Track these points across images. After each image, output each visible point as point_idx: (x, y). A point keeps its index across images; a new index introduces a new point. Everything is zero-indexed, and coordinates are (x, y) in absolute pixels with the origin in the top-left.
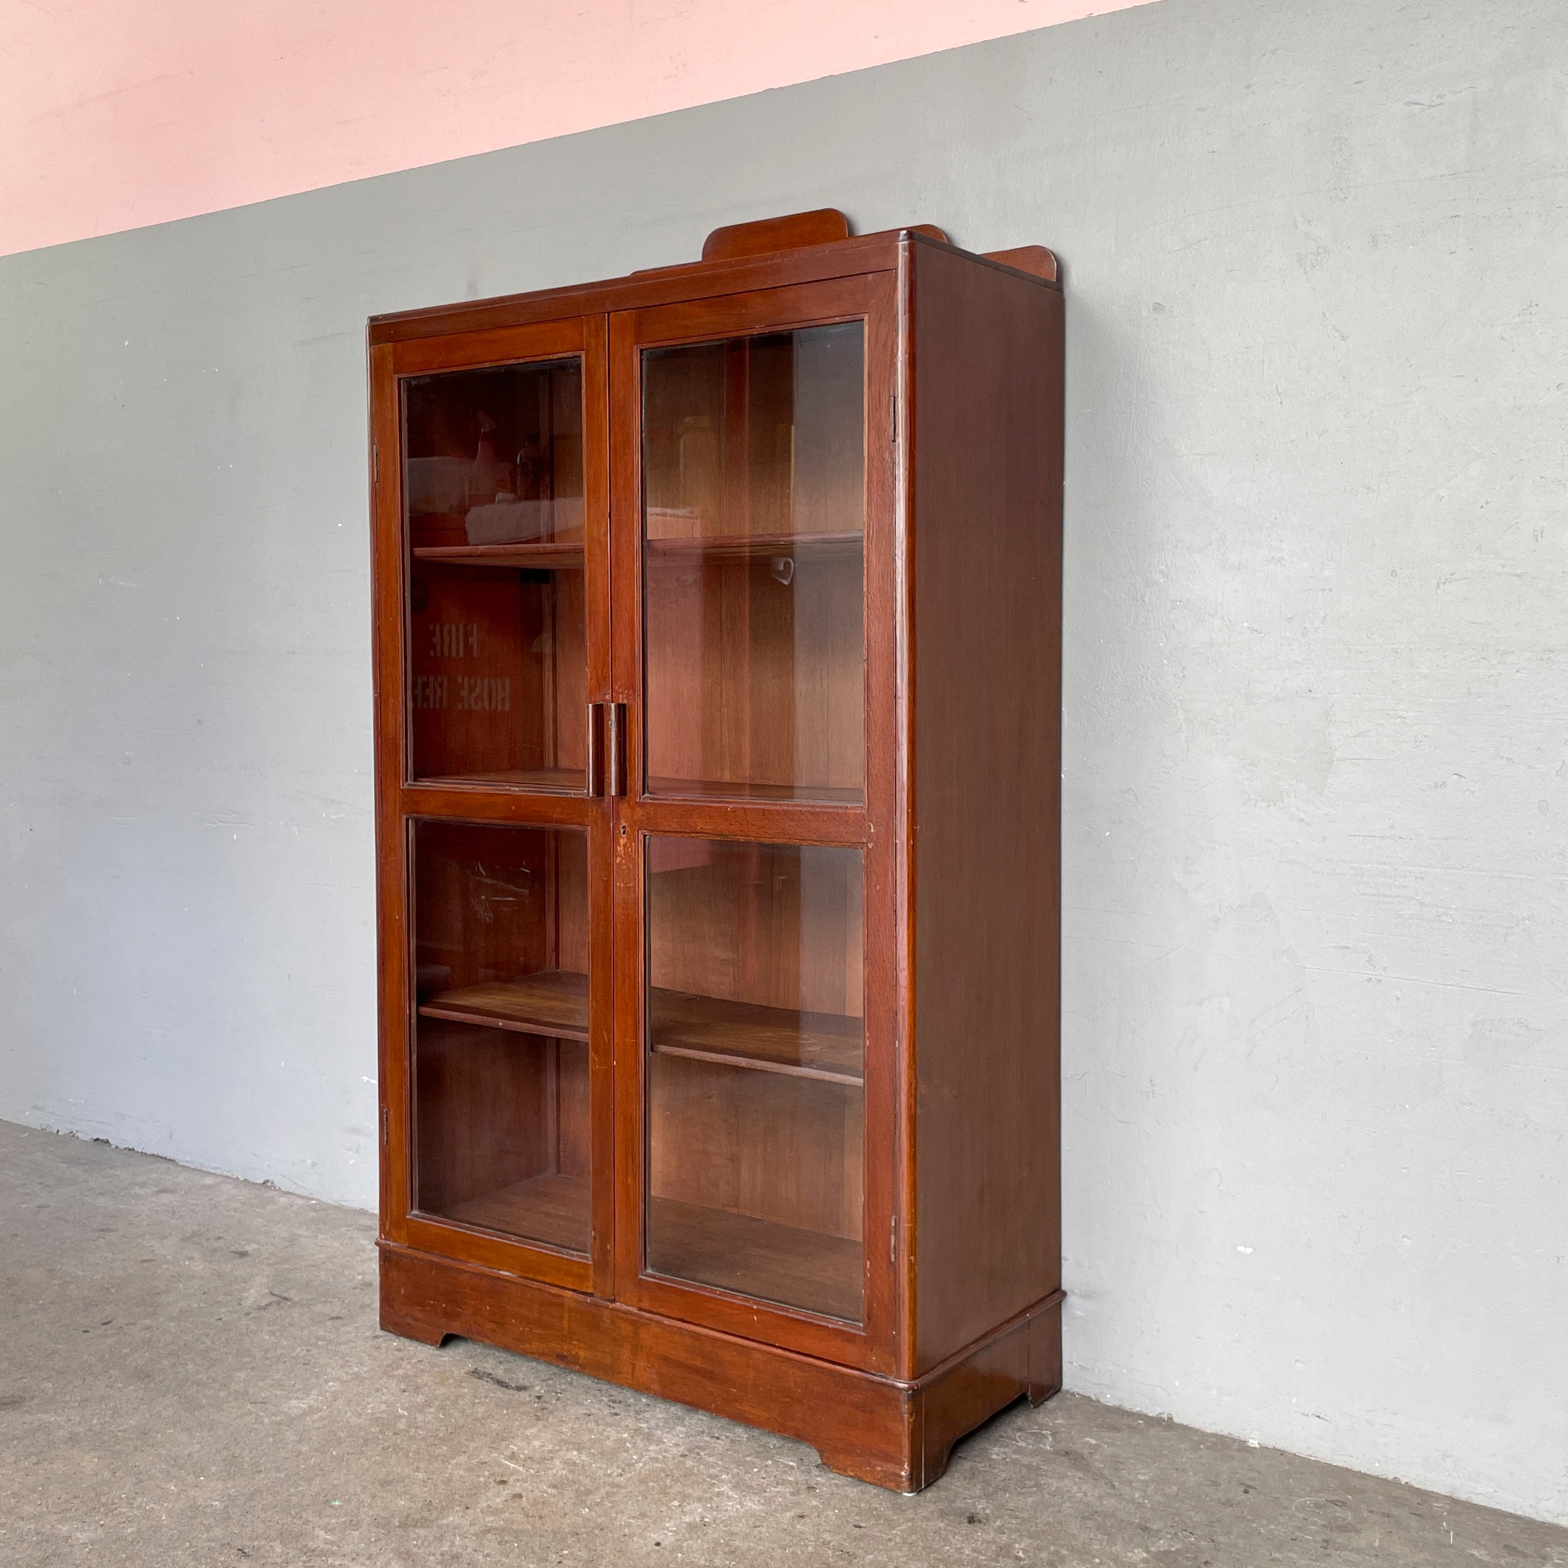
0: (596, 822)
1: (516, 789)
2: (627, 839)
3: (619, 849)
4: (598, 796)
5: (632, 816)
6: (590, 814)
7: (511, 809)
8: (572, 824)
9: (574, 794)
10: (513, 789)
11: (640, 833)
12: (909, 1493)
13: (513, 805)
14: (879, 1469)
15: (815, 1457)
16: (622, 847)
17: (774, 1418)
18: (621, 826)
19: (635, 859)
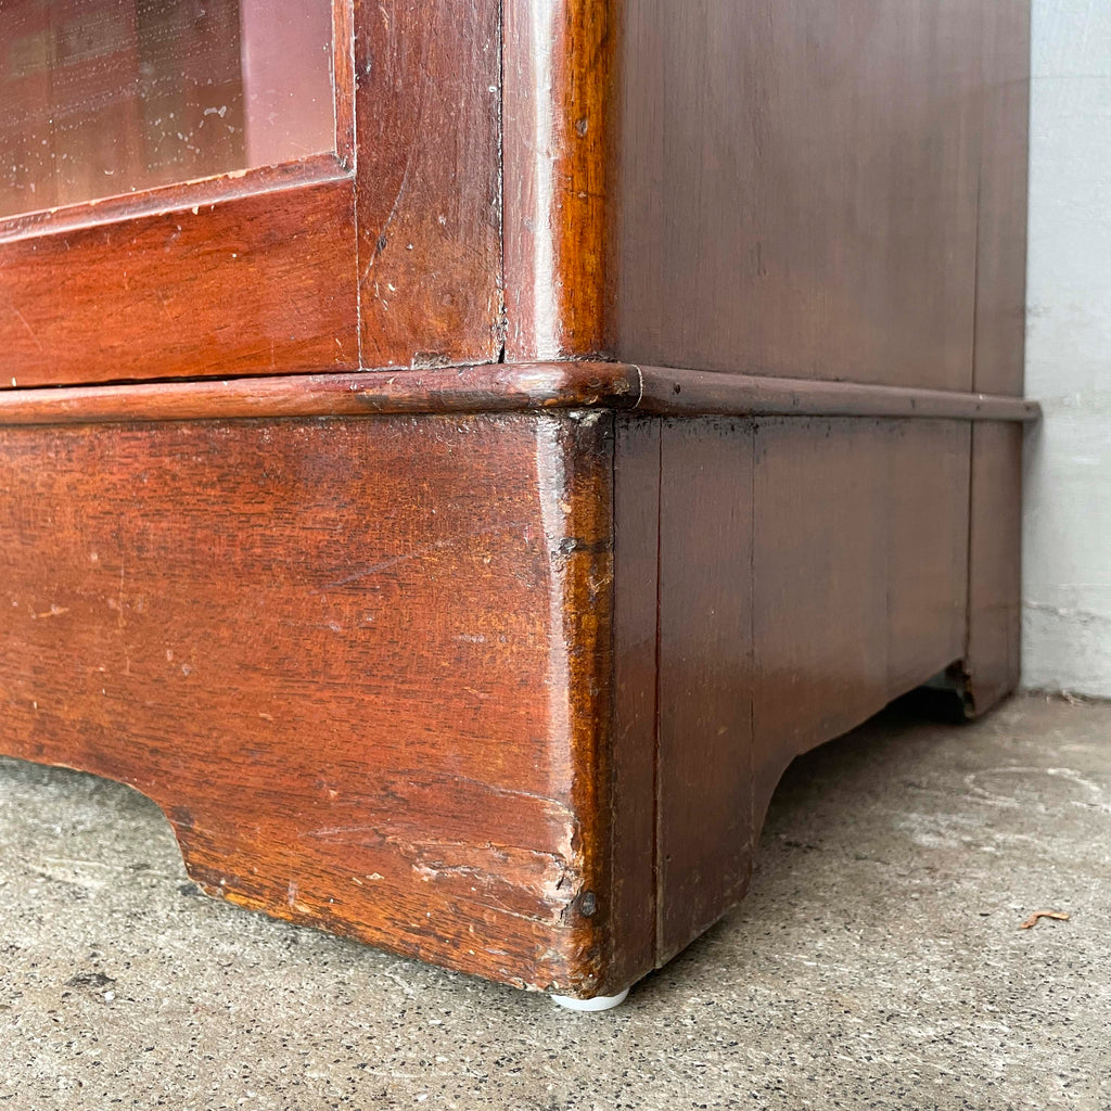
12: (589, 995)
14: (426, 873)
15: (163, 848)
17: (20, 702)
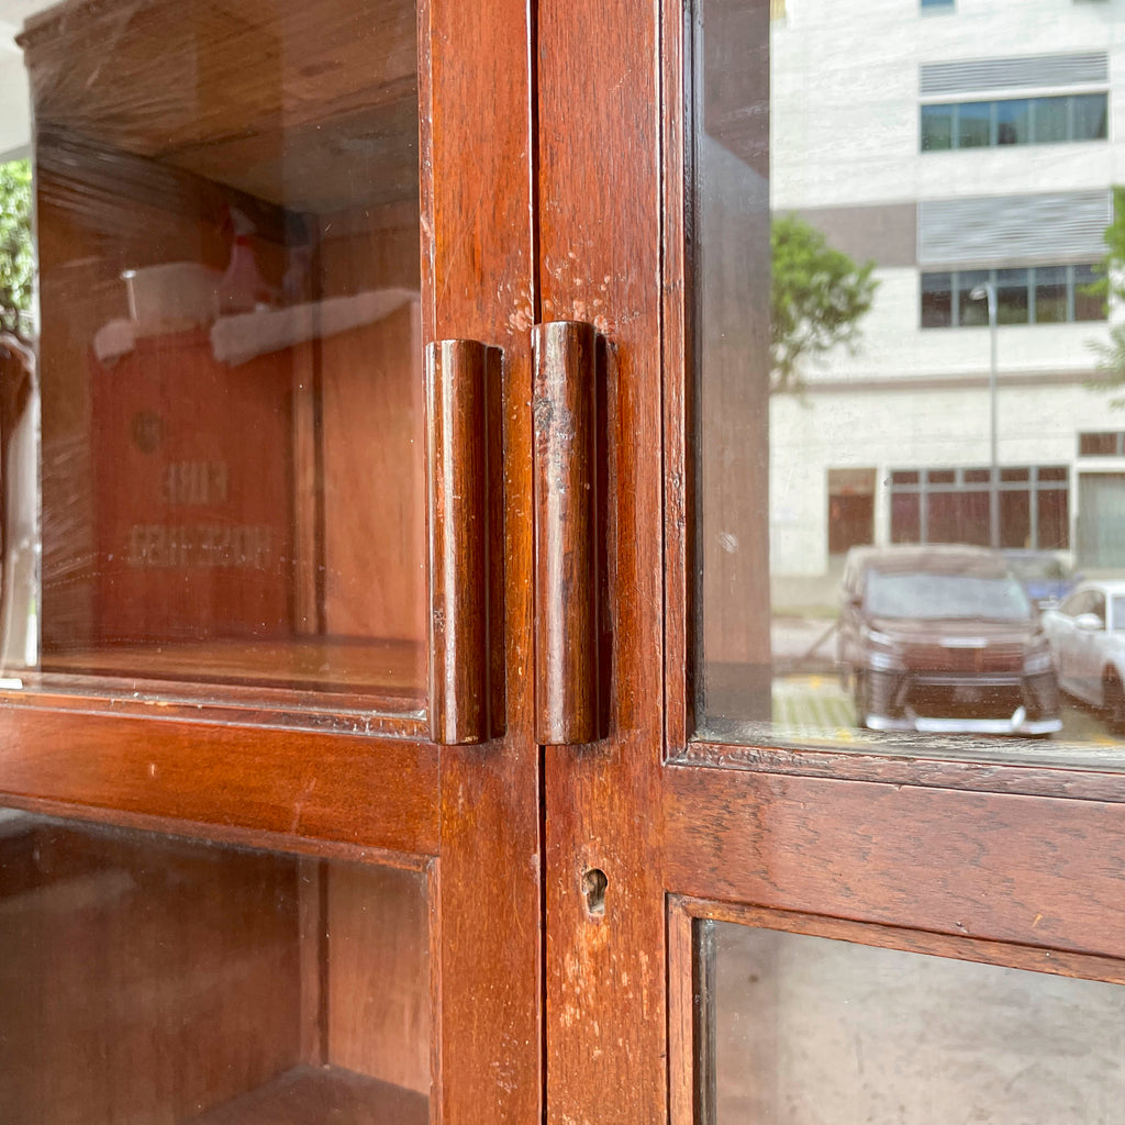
0: (466, 844)
1: (164, 703)
2: (613, 929)
3: (571, 968)
4: (482, 739)
5: (637, 831)
6: (440, 806)
7: (144, 772)
8: (367, 842)
9: (375, 724)
10: (150, 700)
11: (676, 911)
13: (153, 758)
16: (588, 963)
18: (581, 872)
19: (652, 1025)
